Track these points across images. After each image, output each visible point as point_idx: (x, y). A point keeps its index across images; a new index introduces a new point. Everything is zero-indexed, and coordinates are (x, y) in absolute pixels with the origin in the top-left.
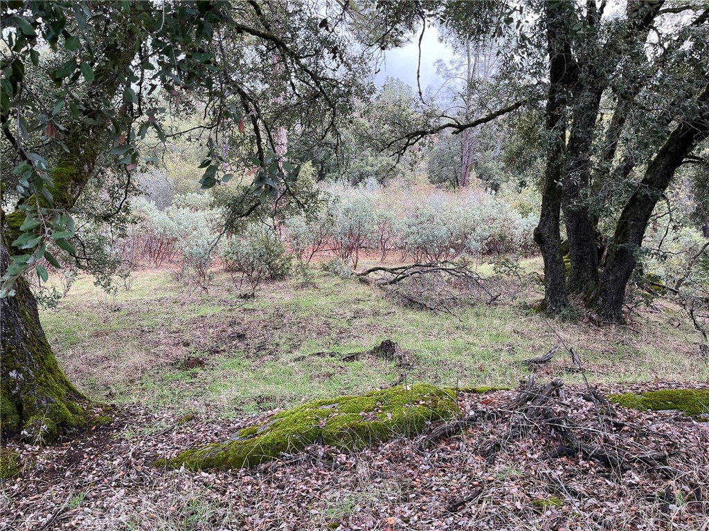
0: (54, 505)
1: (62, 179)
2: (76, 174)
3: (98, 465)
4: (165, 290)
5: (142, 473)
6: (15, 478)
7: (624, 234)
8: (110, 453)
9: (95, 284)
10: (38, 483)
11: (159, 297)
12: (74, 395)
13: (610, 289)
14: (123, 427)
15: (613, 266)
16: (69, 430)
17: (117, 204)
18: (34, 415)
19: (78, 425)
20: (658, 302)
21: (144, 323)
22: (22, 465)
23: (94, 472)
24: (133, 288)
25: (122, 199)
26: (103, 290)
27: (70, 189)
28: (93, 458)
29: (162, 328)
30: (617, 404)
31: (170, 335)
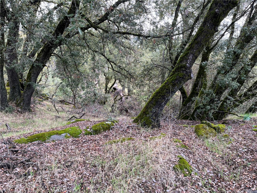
7: (30, 79)
13: (25, 99)
15: (26, 90)
20: (45, 102)
30: (17, 143)
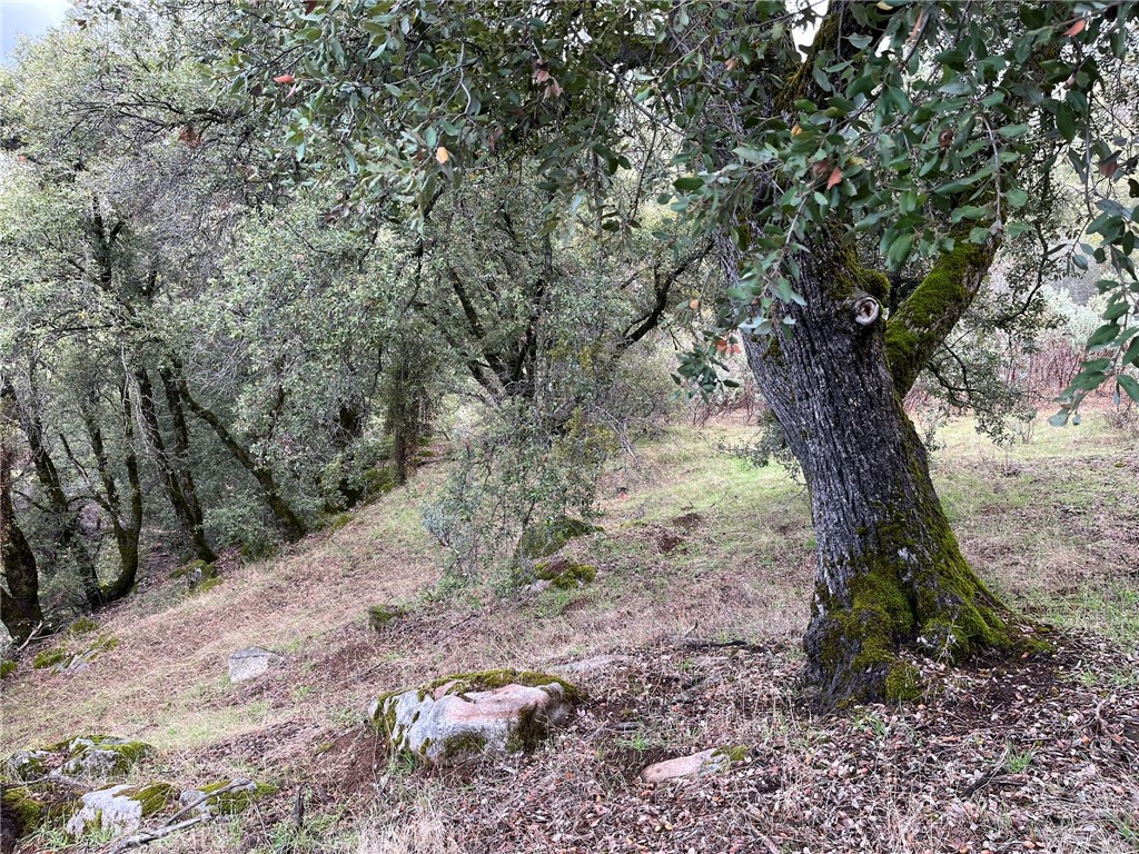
0: (982, 758)
1: (955, 266)
2: (975, 255)
3: (1043, 715)
4: (1097, 443)
5: (1123, 748)
6: (917, 703)
8: (1060, 701)
9: (978, 430)
10: (951, 719)
11: (1086, 454)
12: (986, 599)
14: (1075, 664)
16: (986, 649)
17: (1024, 298)
18: (934, 617)
19: (1000, 645)
21: (1066, 497)
22: (924, 687)
23: (1038, 725)
24: (1035, 439)
25: (1031, 288)
26: (990, 440)
27: (965, 280)
28: (1033, 704)
29: (1101, 509)
31: (1118, 523)
